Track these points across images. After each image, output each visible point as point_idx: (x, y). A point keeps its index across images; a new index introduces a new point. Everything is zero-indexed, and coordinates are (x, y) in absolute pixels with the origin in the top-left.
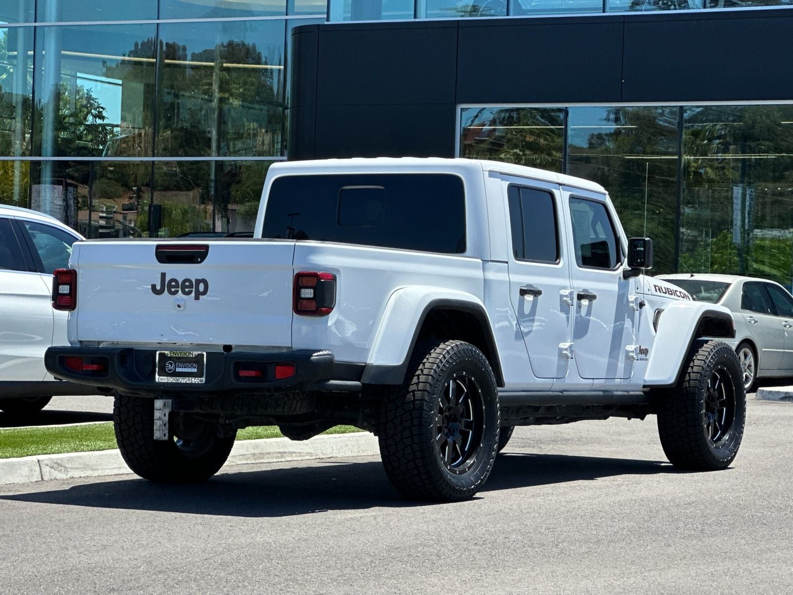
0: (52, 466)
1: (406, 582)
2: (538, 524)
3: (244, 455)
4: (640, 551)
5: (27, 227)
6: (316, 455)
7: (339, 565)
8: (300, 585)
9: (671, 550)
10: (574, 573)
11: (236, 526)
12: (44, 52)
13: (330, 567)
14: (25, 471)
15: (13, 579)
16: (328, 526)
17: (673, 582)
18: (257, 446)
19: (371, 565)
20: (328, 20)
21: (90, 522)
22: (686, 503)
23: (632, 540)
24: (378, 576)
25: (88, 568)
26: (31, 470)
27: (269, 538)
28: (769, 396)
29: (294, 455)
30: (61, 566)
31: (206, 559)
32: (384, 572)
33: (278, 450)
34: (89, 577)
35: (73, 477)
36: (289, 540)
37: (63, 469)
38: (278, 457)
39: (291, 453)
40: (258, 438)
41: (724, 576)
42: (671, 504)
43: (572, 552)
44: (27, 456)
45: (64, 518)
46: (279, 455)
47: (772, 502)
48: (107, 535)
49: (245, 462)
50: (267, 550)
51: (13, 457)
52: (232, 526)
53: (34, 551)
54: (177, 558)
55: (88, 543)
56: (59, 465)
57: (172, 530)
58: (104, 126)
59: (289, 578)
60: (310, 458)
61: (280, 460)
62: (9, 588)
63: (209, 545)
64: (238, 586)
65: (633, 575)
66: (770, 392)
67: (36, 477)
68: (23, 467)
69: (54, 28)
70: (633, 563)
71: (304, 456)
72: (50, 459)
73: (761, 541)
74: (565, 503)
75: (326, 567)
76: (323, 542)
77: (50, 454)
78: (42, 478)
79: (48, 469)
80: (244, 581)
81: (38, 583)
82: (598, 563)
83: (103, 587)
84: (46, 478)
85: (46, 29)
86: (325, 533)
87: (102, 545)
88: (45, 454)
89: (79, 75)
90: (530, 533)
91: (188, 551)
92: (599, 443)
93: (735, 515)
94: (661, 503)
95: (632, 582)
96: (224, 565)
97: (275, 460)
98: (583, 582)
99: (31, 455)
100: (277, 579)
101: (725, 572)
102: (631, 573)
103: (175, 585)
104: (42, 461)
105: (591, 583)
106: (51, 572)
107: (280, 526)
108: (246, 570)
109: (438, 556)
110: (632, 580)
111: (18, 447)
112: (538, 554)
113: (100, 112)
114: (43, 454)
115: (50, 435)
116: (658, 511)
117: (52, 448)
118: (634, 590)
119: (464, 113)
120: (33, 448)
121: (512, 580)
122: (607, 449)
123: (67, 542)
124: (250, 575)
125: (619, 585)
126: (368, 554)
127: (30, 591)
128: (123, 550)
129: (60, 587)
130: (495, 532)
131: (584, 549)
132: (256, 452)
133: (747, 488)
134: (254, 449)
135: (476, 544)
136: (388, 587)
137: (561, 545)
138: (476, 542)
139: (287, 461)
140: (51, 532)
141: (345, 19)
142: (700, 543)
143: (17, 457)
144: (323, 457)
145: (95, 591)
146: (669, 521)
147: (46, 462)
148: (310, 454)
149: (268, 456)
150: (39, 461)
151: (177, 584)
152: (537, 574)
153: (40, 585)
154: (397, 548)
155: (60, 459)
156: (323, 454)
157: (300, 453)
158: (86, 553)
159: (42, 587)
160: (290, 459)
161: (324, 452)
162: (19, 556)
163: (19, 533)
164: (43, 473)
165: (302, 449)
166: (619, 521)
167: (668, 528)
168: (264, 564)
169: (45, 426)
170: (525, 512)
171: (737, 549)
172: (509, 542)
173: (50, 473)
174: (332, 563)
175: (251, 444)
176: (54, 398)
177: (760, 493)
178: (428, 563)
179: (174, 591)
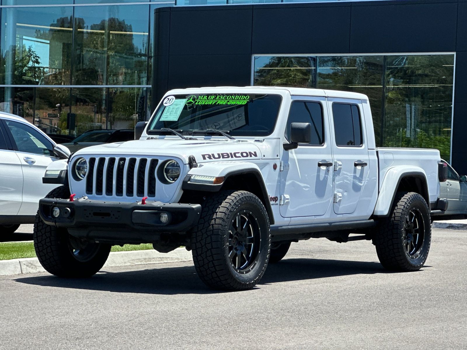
0: (28, 265)
1: (252, 335)
2: (322, 300)
3: (139, 259)
4: (387, 316)
5: (8, 123)
6: (181, 259)
7: (210, 325)
8: (190, 336)
9: (405, 316)
10: (351, 329)
11: (143, 301)
12: (6, 24)
13: (205, 326)
14: (12, 268)
15: (16, 332)
16: (198, 301)
17: (412, 335)
18: (147, 254)
19: (229, 324)
20: (176, 4)
21: (55, 298)
22: (407, 288)
23: (380, 310)
24: (234, 331)
25: (61, 325)
26: (15, 268)
27: (164, 308)
28: (439, 226)
29: (168, 259)
30: (44, 324)
31: (130, 321)
32: (238, 329)
33: (159, 256)
34: (62, 331)
35: (40, 272)
36: (177, 310)
37: (34, 267)
38: (159, 261)
39: (166, 258)
40: (147, 249)
41: (441, 332)
42: (398, 288)
43: (347, 317)
44: (13, 259)
45: (40, 296)
46: (160, 259)
47: (458, 287)
48: (67, 306)
49: (140, 263)
50: (165, 315)
51: (5, 259)
52: (140, 301)
53: (25, 315)
54: (112, 320)
55: (57, 310)
56: (32, 264)
57: (105, 303)
58: (39, 68)
59: (182, 332)
60: (178, 261)
61: (160, 262)
62: (15, 337)
63: (130, 312)
64: (152, 337)
65: (387, 330)
66: (440, 224)
67: (18, 271)
68: (10, 266)
69: (12, 9)
70: (385, 323)
71: (174, 260)
72: (26, 261)
73: (457, 310)
74: (336, 288)
75: (203, 325)
76: (197, 310)
77: (26, 258)
78: (22, 272)
79: (25, 266)
80: (155, 334)
81: (32, 334)
82: (364, 323)
83: (72, 337)
84: (24, 272)
85: (8, 9)
86: (197, 305)
87: (65, 312)
88: (23, 258)
89: (24, 37)
90: (319, 305)
91: (118, 316)
92: (346, 252)
93: (438, 295)
94: (392, 288)
95: (387, 335)
96: (141, 324)
97: (157, 262)
98: (358, 335)
99: (14, 258)
100: (175, 333)
101: (441, 329)
102: (385, 330)
103: (115, 336)
104: (22, 262)
105: (363, 335)
106: (39, 328)
107: (169, 301)
108: (155, 327)
109: (268, 319)
110: (387, 334)
111: (7, 254)
112: (327, 318)
113: (37, 60)
114: (22, 258)
115: (24, 247)
116: (392, 293)
117: (26, 255)
118: (390, 340)
119: (256, 60)
120: (15, 254)
121: (316, 333)
122: (352, 256)
123: (44, 310)
124: (158, 330)
125: (380, 336)
126: (226, 318)
127: (28, 339)
128: (79, 315)
129: (45, 336)
130: (298, 305)
131: (353, 315)
132: (147, 257)
133: (441, 279)
134: (145, 255)
135: (289, 312)
136: (243, 337)
137: (339, 312)
138: (288, 310)
139: (165, 263)
140: (33, 304)
141: (186, 4)
142: (421, 311)
143: (7, 259)
144: (186, 261)
145: (67, 339)
146: (400, 299)
147: (24, 263)
148: (178, 259)
149: (153, 260)
150: (20, 262)
151: (115, 335)
152: (330, 330)
153: (34, 336)
154: (242, 314)
155: (32, 261)
156: (185, 258)
157: (172, 258)
158: (57, 316)
159: (35, 336)
160: (166, 262)
161: (186, 258)
162: (17, 318)
163: (14, 304)
164: (22, 269)
165: (173, 256)
166: (370, 298)
167: (400, 303)
168: (165, 324)
169: (20, 242)
170: (313, 293)
171: (445, 315)
172: (308, 311)
173: (26, 269)
174: (205, 323)
175: (143, 252)
176: (21, 225)
177: (449, 282)
178: (263, 324)
179: (115, 339)
